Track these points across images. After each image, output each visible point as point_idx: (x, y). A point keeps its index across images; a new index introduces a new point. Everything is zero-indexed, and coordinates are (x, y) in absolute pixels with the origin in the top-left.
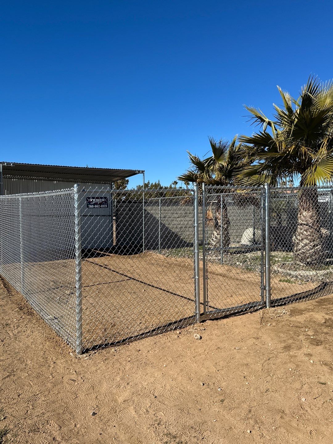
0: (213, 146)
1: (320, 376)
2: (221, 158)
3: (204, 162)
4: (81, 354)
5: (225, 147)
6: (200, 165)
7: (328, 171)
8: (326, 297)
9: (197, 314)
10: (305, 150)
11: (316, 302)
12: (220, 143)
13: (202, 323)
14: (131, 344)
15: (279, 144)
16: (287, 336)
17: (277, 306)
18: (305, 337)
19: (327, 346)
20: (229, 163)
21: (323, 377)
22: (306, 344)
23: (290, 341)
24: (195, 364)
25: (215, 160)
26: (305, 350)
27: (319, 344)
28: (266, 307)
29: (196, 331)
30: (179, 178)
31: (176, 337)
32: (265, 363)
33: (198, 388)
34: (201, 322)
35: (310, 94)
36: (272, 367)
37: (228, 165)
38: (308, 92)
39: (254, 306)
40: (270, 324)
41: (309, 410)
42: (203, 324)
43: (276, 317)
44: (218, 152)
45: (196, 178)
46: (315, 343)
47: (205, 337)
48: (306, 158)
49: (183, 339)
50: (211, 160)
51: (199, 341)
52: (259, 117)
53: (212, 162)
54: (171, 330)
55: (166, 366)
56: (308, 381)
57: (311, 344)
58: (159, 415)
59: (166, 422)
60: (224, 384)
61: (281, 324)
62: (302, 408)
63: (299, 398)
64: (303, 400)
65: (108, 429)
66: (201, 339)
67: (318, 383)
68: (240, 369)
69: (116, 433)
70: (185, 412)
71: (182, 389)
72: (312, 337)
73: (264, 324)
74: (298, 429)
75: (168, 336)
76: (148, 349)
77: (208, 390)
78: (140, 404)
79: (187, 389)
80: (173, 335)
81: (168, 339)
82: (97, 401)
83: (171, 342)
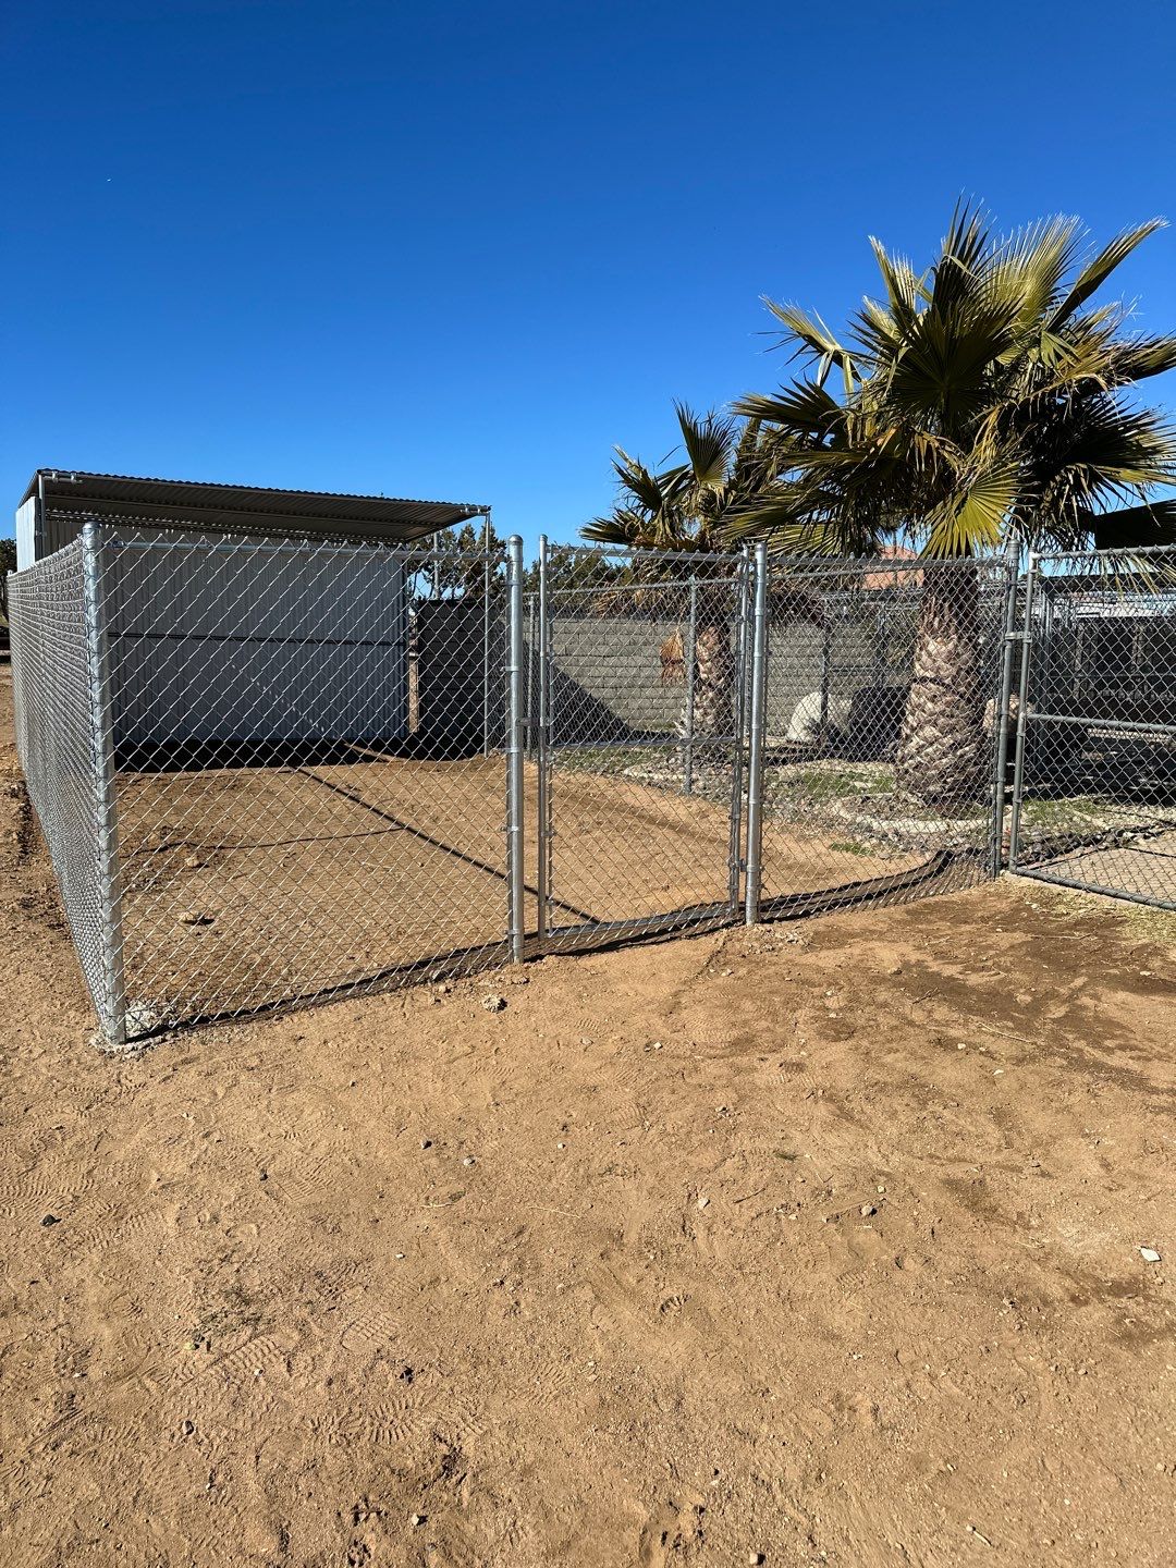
0: (690, 433)
1: (794, 1133)
2: (714, 469)
3: (659, 483)
4: (121, 1043)
5: (725, 434)
6: (647, 491)
8: (944, 898)
9: (513, 936)
10: (929, 447)
11: (908, 912)
12: (709, 421)
13: (526, 965)
15: (856, 425)
16: (759, 1008)
17: (780, 920)
18: (812, 1015)
19: (865, 1043)
20: (731, 487)
21: (799, 1137)
22: (804, 1033)
23: (763, 1023)
24: (439, 1084)
25: (693, 478)
26: (790, 1053)
27: (842, 1036)
28: (744, 923)
29: (500, 985)
30: (584, 530)
31: (431, 1000)
33: (407, 1154)
34: (525, 961)
35: (960, 264)
37: (727, 491)
38: (953, 255)
39: (706, 919)
40: (729, 971)
41: (701, 1236)
42: (528, 967)
43: (758, 951)
44: (705, 450)
45: (634, 531)
46: (833, 1033)
47: (517, 1003)
49: (449, 1007)
50: (684, 476)
51: (494, 1016)
52: (811, 336)
53: (686, 482)
54: (425, 982)
55: (353, 1084)
56: (748, 1145)
57: (820, 1034)
58: (242, 1232)
59: (250, 1255)
60: (490, 1146)
61: (764, 972)
62: (683, 1227)
63: (691, 1198)
64: (702, 1202)
65: (65, 1267)
66: (503, 1009)
67: (772, 1155)
68: (567, 1102)
69: (83, 1281)
70: (325, 1228)
71: (361, 1156)
72: (833, 1015)
73: (712, 971)
74: (632, 1294)
75: (409, 998)
76: (330, 1035)
77: (434, 1162)
78: (206, 1196)
79: (376, 1157)
80: (425, 996)
81: (403, 1006)
82: (85, 1182)
83: (408, 1015)
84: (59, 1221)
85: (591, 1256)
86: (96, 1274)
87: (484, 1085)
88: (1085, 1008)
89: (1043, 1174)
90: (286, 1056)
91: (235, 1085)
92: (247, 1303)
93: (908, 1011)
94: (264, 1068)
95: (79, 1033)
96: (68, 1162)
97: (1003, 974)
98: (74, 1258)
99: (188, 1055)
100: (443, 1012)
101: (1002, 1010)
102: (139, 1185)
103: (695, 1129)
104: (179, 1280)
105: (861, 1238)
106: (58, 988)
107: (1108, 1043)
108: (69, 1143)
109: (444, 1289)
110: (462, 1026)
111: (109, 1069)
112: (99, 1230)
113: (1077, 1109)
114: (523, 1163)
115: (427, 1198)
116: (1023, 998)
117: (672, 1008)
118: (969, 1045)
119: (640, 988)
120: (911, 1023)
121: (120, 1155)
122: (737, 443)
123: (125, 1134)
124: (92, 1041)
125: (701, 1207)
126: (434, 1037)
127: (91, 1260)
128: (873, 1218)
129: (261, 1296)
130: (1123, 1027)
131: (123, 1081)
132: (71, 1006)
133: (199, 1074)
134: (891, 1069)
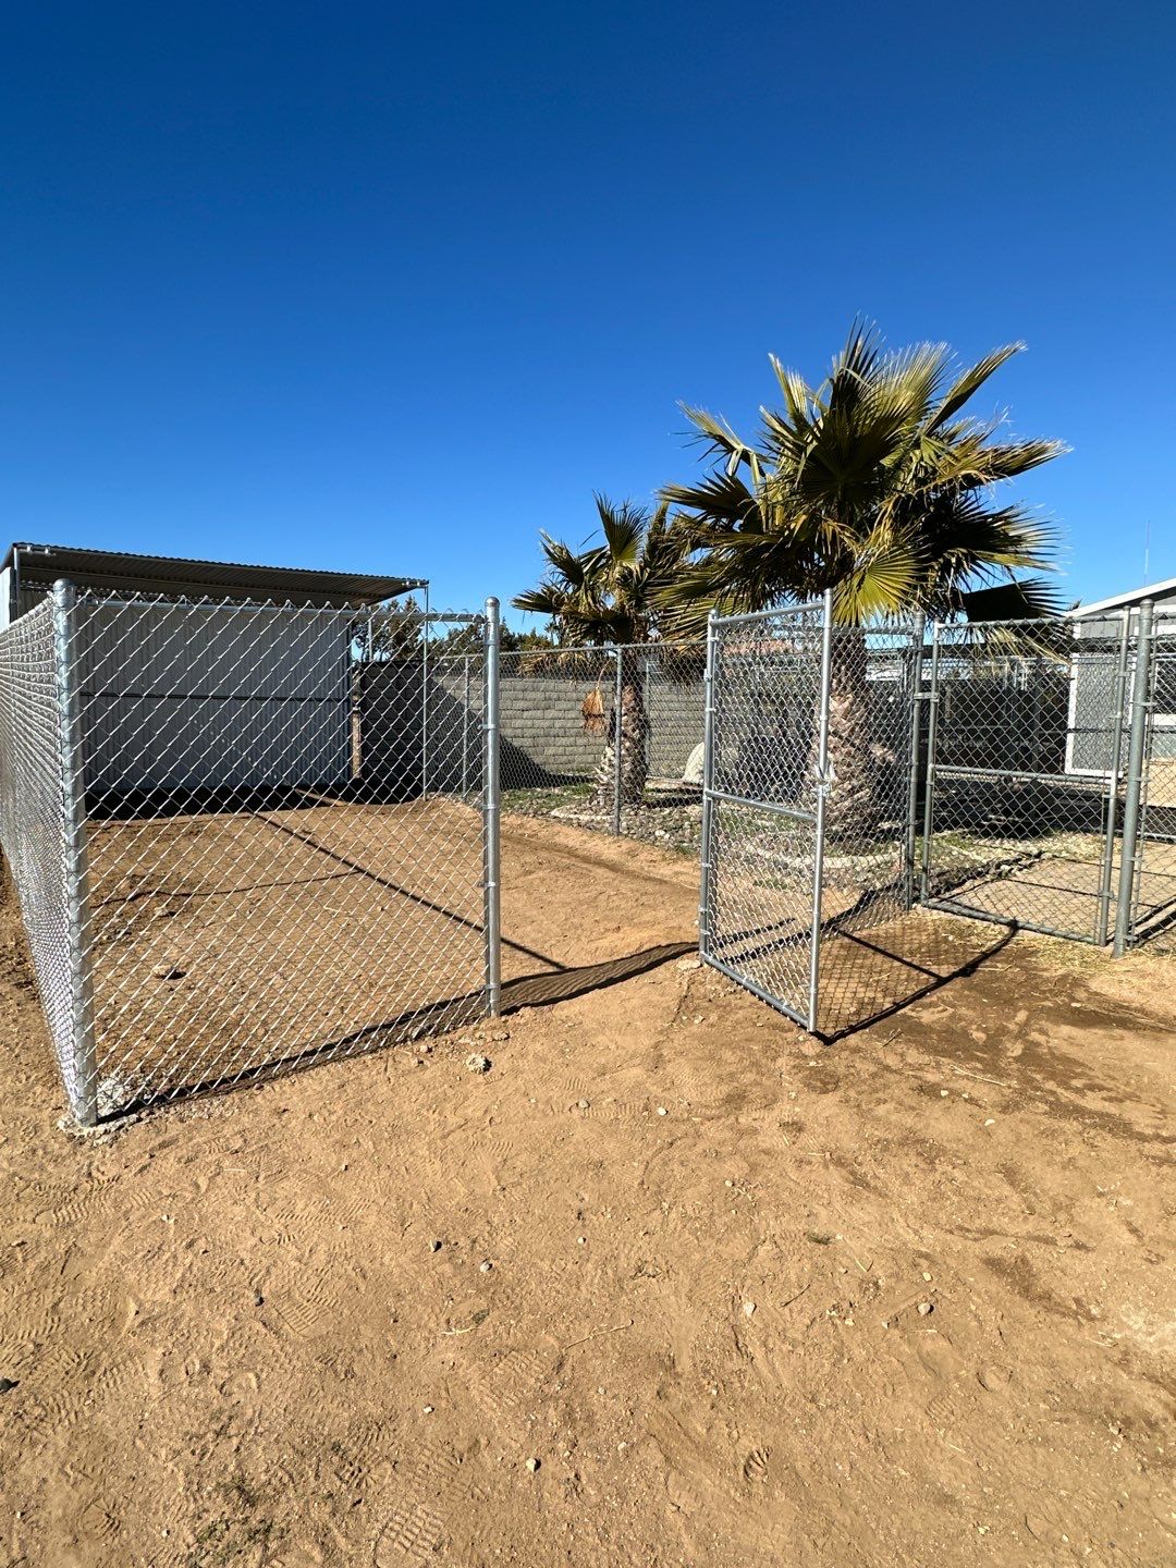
0: (607, 520)
1: (817, 1208)
2: (629, 550)
3: (583, 560)
4: (92, 1126)
5: (638, 521)
6: (571, 569)
7: (893, 588)
9: (490, 990)
10: (834, 531)
12: (625, 510)
13: (503, 1018)
14: (267, 1087)
15: (767, 512)
16: (741, 1060)
18: (792, 1063)
19: (852, 1093)
20: (645, 565)
21: (823, 1213)
22: (791, 1085)
23: (749, 1075)
24: (438, 1165)
25: (610, 557)
26: (785, 1110)
27: (829, 1087)
29: (481, 1042)
30: (516, 601)
31: (414, 1062)
32: (655, 1160)
33: (416, 1259)
34: (502, 1014)
35: (854, 375)
36: (675, 1173)
37: (642, 569)
38: (848, 367)
40: (701, 1018)
41: (759, 1353)
42: (506, 1021)
43: (722, 995)
44: (621, 534)
45: (560, 602)
46: (819, 1084)
47: (501, 1063)
48: (834, 551)
49: (433, 1070)
50: (602, 556)
51: (480, 1078)
52: (720, 436)
53: (604, 561)
54: (404, 1041)
55: (346, 1169)
56: (775, 1228)
57: (808, 1085)
58: (240, 1386)
59: (251, 1422)
60: (505, 1244)
61: (733, 1017)
62: (737, 1344)
63: (735, 1303)
64: (748, 1308)
65: (23, 1458)
66: (488, 1070)
67: (804, 1239)
68: (575, 1183)
69: (45, 1480)
70: (335, 1372)
71: (365, 1263)
72: (812, 1064)
73: (684, 1018)
74: (706, 1451)
75: (390, 1062)
76: (314, 1107)
77: (447, 1268)
78: (194, 1334)
79: (382, 1264)
80: (406, 1057)
81: (386, 1070)
82: (50, 1321)
83: (392, 1080)
84: (16, 1384)
85: (647, 1394)
86: (62, 1470)
87: (484, 1162)
88: (1038, 1044)
89: (1079, 1246)
90: (270, 1133)
91: (219, 1174)
92: (251, 1501)
93: (881, 1055)
94: (249, 1150)
95: (46, 1113)
96: (30, 1293)
97: (951, 1010)
98: (33, 1444)
99: (167, 1137)
100: (427, 1075)
101: (965, 1050)
102: (114, 1322)
103: (716, 1211)
104: (167, 1473)
105: (928, 1346)
106: (22, 1059)
107: (1077, 1083)
108: (32, 1265)
109: (486, 1456)
110: (450, 1092)
111: (78, 1158)
112: (66, 1394)
113: (1081, 1163)
114: (545, 1265)
115: (448, 1321)
116: (979, 1036)
117: (658, 1062)
118: (952, 1092)
119: (618, 1038)
120: (887, 1068)
121: (91, 1278)
122: (648, 529)
123: (97, 1246)
124: (61, 1124)
125: (749, 1315)
126: (423, 1106)
127: (55, 1444)
128: (931, 1318)
129: (269, 1490)
130: (1082, 1065)
131: (94, 1173)
132: (37, 1079)
133: (179, 1161)
134: (888, 1125)
